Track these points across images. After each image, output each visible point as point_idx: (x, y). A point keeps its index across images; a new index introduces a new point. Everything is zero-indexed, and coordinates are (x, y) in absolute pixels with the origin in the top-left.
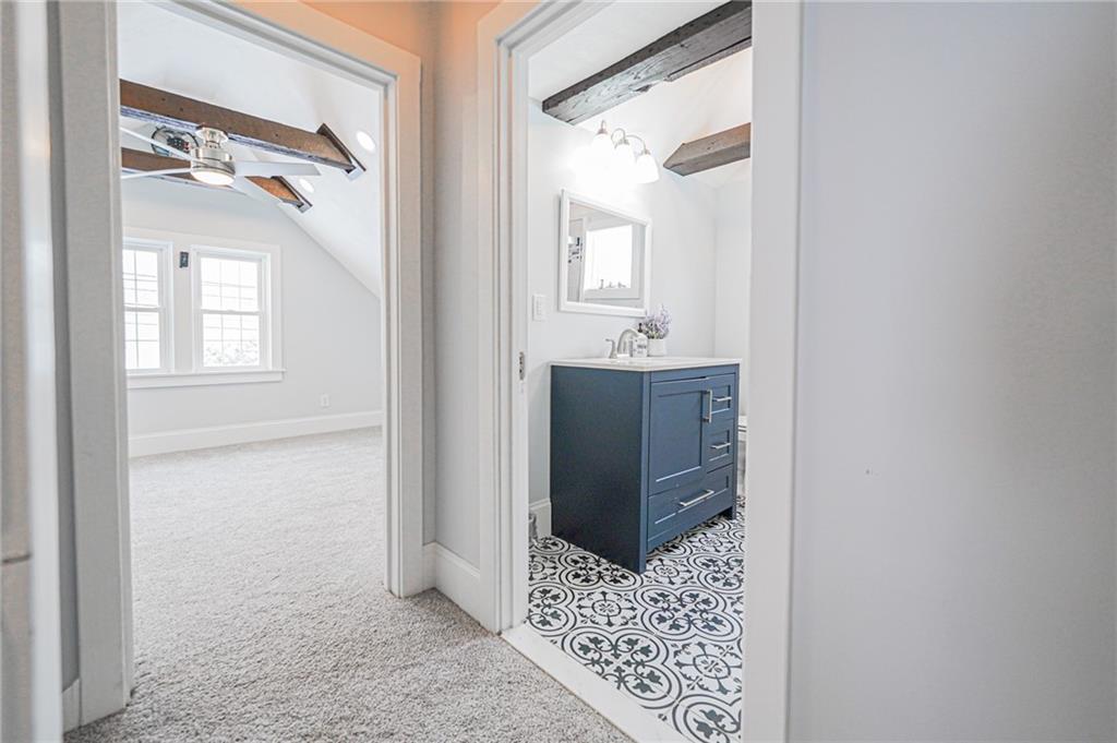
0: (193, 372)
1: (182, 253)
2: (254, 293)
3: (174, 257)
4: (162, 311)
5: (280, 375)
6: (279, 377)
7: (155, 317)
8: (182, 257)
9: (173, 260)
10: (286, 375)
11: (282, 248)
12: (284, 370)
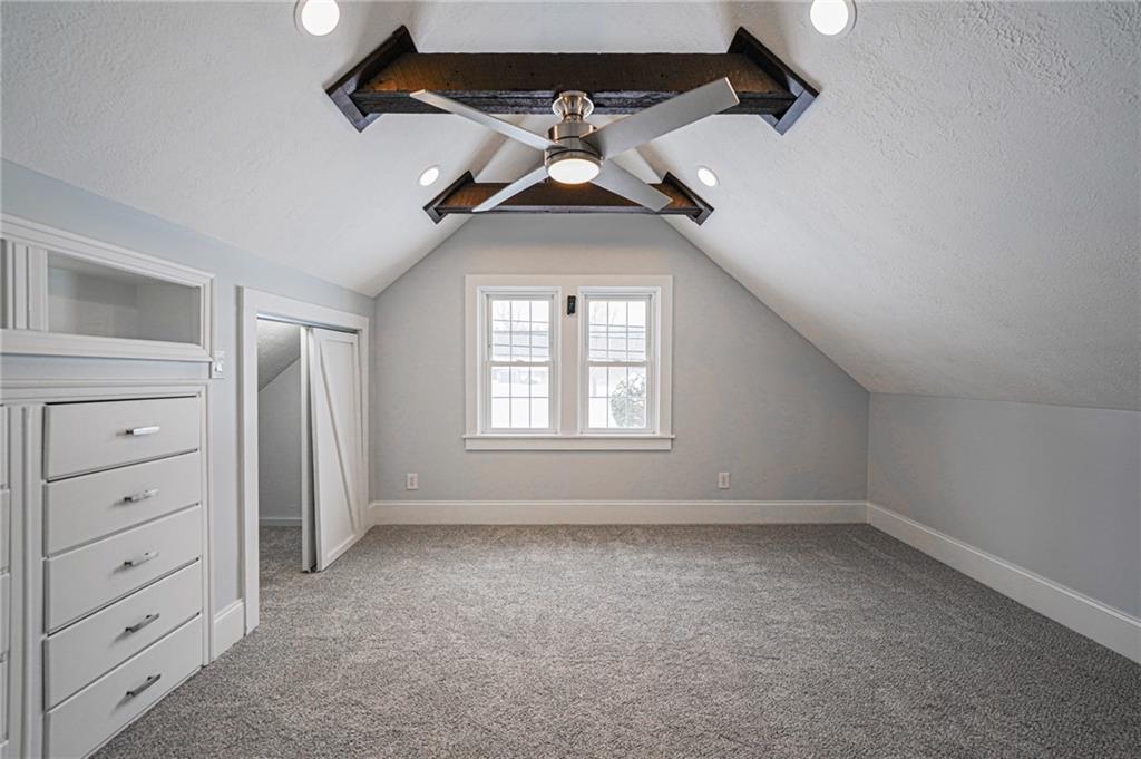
0: (578, 435)
1: (569, 298)
2: (642, 345)
3: (563, 302)
4: (552, 365)
5: (669, 443)
6: (668, 446)
7: (546, 369)
8: (569, 302)
9: (562, 306)
10: (676, 443)
11: (674, 278)
12: (673, 436)
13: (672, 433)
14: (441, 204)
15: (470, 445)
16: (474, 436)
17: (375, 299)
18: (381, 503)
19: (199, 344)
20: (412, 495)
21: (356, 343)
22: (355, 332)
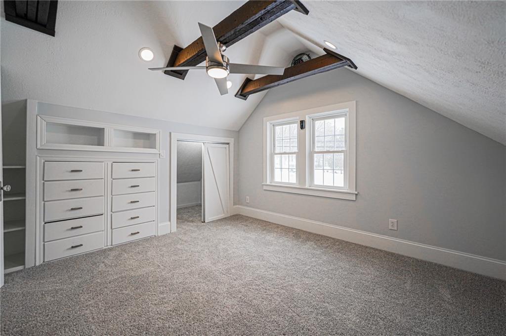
0: (307, 187)
1: (301, 121)
4: (297, 153)
5: (354, 196)
6: (354, 198)
7: (295, 156)
8: (301, 123)
10: (358, 196)
11: (356, 102)
12: (356, 193)
13: (356, 191)
14: (241, 93)
15: (265, 188)
16: (266, 184)
17: (239, 132)
18: (240, 206)
19: (155, 148)
20: (247, 205)
21: (228, 148)
22: (228, 144)
